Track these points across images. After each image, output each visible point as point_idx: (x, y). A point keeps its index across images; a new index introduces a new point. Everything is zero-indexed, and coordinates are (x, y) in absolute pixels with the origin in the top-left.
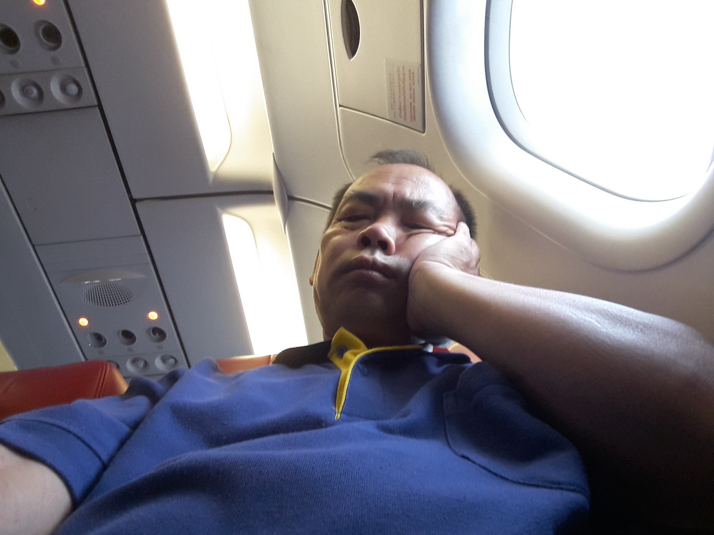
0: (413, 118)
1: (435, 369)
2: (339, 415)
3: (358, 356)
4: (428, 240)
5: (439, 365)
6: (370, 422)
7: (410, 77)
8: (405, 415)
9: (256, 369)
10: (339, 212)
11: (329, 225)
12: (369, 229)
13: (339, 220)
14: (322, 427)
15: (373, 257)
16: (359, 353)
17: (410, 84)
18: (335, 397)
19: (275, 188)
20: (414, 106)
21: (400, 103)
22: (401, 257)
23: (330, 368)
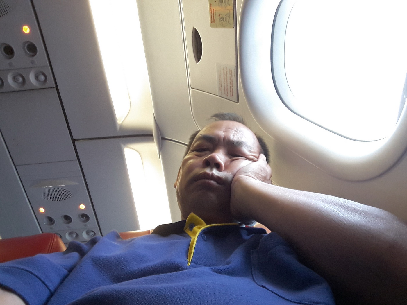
0: (232, 95)
1: (246, 237)
2: (190, 263)
3: (201, 229)
4: (243, 163)
5: (248, 235)
6: (207, 267)
7: (230, 73)
8: (228, 263)
9: (141, 236)
10: (193, 146)
11: (186, 154)
12: (210, 156)
13: (193, 151)
14: (180, 270)
15: (212, 172)
16: (201, 228)
17: (230, 76)
18: (187, 253)
19: (154, 133)
20: (232, 88)
21: (225, 87)
22: (227, 172)
23: (185, 236)
